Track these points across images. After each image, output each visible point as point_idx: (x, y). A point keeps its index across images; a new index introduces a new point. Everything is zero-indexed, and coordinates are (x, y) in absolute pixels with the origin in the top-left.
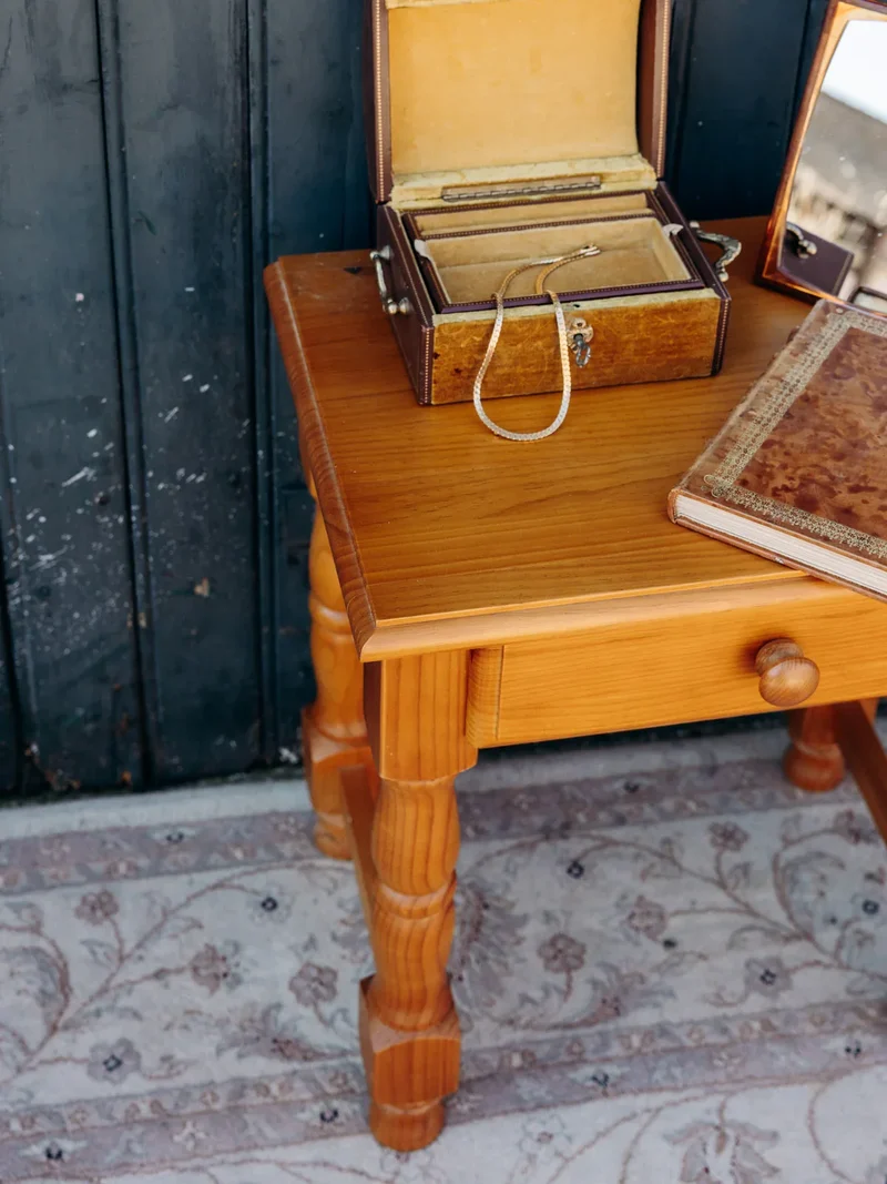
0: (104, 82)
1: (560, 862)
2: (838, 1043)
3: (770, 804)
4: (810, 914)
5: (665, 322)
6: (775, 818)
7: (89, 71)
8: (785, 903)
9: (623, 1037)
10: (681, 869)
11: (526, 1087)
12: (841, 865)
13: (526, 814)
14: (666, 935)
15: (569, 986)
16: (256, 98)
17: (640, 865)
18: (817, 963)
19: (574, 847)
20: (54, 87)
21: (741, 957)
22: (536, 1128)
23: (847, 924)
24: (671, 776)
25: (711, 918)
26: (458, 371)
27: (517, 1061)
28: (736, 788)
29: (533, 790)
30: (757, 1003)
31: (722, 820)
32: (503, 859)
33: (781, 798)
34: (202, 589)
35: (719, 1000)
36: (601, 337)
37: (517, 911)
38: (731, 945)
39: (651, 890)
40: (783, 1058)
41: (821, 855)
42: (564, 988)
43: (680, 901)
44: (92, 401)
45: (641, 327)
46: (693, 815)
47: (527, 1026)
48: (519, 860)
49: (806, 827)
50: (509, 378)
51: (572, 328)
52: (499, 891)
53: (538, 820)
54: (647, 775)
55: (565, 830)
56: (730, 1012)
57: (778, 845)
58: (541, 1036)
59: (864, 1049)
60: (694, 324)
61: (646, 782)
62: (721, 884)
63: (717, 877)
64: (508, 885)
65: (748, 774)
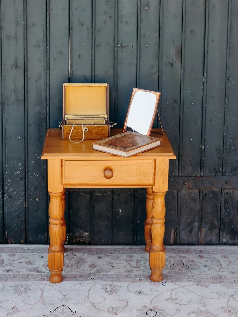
0: (25, 100)
1: (97, 257)
2: (138, 279)
3: (141, 253)
4: (141, 266)
6: (141, 255)
7: (22, 98)
8: (137, 264)
9: (99, 275)
10: (119, 259)
11: (78, 278)
13: (93, 251)
14: (113, 266)
16: (48, 105)
17: (112, 258)
18: (139, 270)
19: (101, 255)
20: (18, 100)
21: (125, 269)
22: (79, 282)
23: (147, 267)
24: (123, 249)
25: (122, 265)
26: (67, 134)
27: (78, 276)
28: (134, 251)
29: (96, 249)
30: (125, 274)
31: (130, 254)
32: (86, 256)
33: (143, 253)
34: (37, 200)
36: (90, 130)
37: (87, 261)
38: (124, 268)
39: (112, 261)
40: (127, 279)
41: (147, 259)
42: (91, 269)
43: (117, 262)
44: (20, 158)
45: (96, 129)
46: (125, 253)
47: (83, 273)
48: (89, 256)
49: (146, 256)
51: (85, 128)
52: (84, 259)
53: (95, 252)
55: (100, 253)
56: (119, 274)
57: (139, 258)
59: (142, 280)
60: (104, 130)
61: (118, 249)
62: (126, 261)
63: (126, 260)
64: (86, 258)
65: (138, 250)
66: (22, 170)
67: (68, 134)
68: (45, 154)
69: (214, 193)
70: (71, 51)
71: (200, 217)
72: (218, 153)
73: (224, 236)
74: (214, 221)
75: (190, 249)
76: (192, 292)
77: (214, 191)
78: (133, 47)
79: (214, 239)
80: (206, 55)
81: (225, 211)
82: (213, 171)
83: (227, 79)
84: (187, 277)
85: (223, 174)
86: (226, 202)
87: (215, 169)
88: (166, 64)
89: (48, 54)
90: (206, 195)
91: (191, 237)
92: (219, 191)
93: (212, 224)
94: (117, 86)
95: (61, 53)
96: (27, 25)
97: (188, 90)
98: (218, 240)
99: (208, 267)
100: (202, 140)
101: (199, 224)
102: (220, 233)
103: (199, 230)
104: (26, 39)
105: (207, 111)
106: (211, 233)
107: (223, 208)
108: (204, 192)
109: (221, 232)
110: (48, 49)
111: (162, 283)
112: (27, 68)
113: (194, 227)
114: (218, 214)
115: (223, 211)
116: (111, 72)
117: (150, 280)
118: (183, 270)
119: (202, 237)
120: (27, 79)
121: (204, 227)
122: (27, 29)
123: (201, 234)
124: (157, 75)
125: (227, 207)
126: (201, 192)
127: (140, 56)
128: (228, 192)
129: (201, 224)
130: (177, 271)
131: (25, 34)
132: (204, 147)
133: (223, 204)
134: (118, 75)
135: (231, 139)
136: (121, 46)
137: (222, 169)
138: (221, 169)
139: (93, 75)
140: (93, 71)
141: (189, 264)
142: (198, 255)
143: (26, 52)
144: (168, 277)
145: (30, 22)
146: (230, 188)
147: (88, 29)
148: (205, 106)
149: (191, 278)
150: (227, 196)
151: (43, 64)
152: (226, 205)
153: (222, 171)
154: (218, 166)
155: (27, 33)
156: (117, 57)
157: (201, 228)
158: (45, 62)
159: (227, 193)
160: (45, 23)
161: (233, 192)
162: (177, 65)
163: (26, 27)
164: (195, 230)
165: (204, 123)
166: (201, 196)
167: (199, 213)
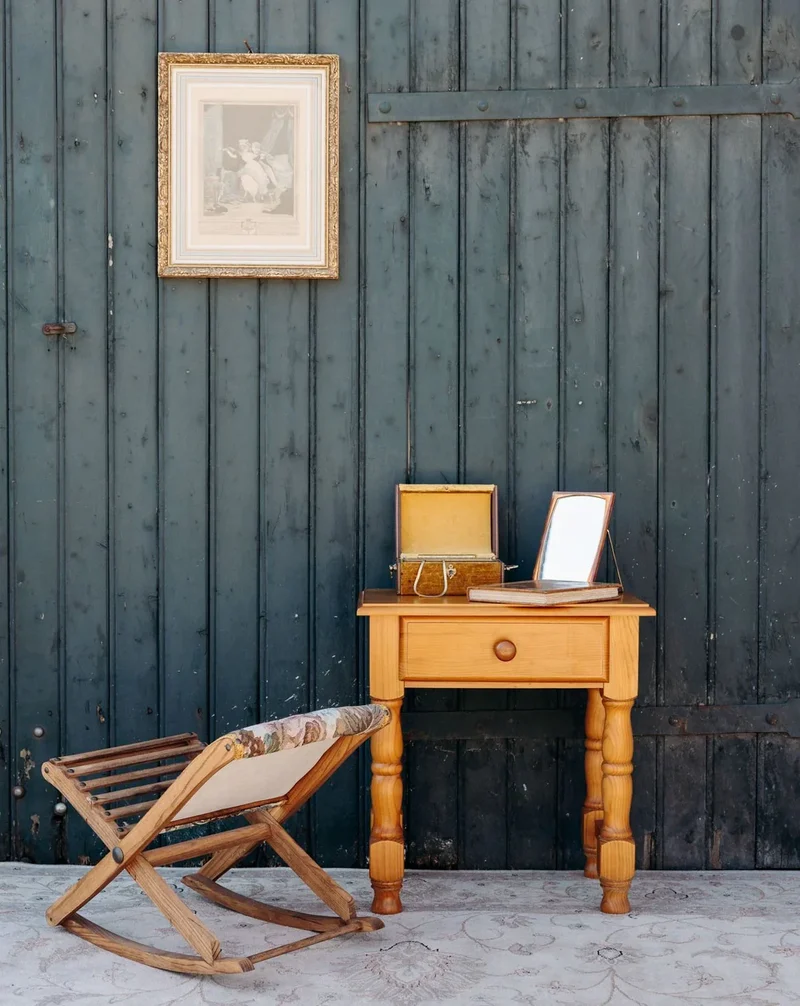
0: (310, 530)
2: (573, 911)
3: (574, 879)
5: (481, 570)
7: (305, 525)
13: (466, 877)
16: (361, 539)
17: (509, 885)
19: (483, 882)
20: (294, 530)
21: (541, 898)
24: (534, 874)
25: (534, 893)
26: (409, 582)
27: (437, 905)
28: (560, 877)
30: (543, 904)
32: (450, 882)
33: (579, 879)
36: (459, 573)
37: (452, 889)
38: (539, 897)
39: (511, 889)
44: (298, 663)
45: (473, 571)
46: (539, 880)
47: (446, 902)
50: (427, 587)
51: (449, 569)
53: (470, 878)
56: (529, 904)
60: (492, 572)
61: (521, 874)
63: (541, 888)
64: (450, 885)
65: (568, 876)
66: (301, 690)
67: (411, 582)
68: (364, 605)
69: (740, 745)
70: (412, 416)
71: (711, 802)
72: (748, 650)
73: (767, 849)
74: (741, 812)
75: (688, 874)
76: (699, 927)
77: (740, 741)
78: (549, 405)
79: (744, 856)
80: (713, 423)
81: (766, 789)
82: (735, 692)
83: (763, 478)
84: (685, 909)
85: (760, 698)
86: (769, 766)
87: (740, 688)
88: (624, 445)
89: (362, 425)
90: (721, 749)
91: (689, 852)
92: (752, 740)
93: (737, 819)
94: (515, 496)
95: (390, 421)
96: (315, 361)
97: (674, 504)
98: (752, 858)
99: (731, 896)
100: (710, 620)
101: (707, 820)
102: (756, 842)
103: (709, 835)
104: (313, 389)
105: (719, 552)
106: (737, 841)
107: (762, 781)
108: (718, 743)
109: (759, 840)
110: (362, 416)
111: (629, 917)
112: (315, 456)
113: (696, 826)
114: (751, 796)
115: (764, 789)
116: (501, 464)
117: (601, 913)
118: (674, 900)
119: (714, 852)
120: (315, 481)
121: (720, 828)
122: (315, 368)
123: (712, 844)
124: (604, 469)
125: (771, 778)
126: (711, 741)
127: (565, 428)
128: (774, 743)
129: (712, 820)
130: (660, 901)
131: (313, 380)
132: (714, 636)
133: (762, 773)
134: (518, 470)
135: (776, 616)
136: (523, 405)
137: (758, 688)
138: (754, 688)
139: (462, 470)
140: (462, 461)
141: (688, 893)
142: (707, 882)
143: (312, 420)
145: (322, 354)
146: (775, 733)
147: (449, 368)
148: (713, 540)
149: (696, 910)
150: (771, 752)
151: (351, 445)
152: (769, 774)
153: (757, 693)
154: (747, 680)
155: (315, 379)
156: (515, 431)
157: (713, 829)
158: (356, 443)
159: (771, 745)
160: (355, 354)
161: (784, 741)
162: (649, 446)
163: (313, 363)
164: (699, 837)
165: (712, 581)
166: (711, 753)
167: (707, 793)
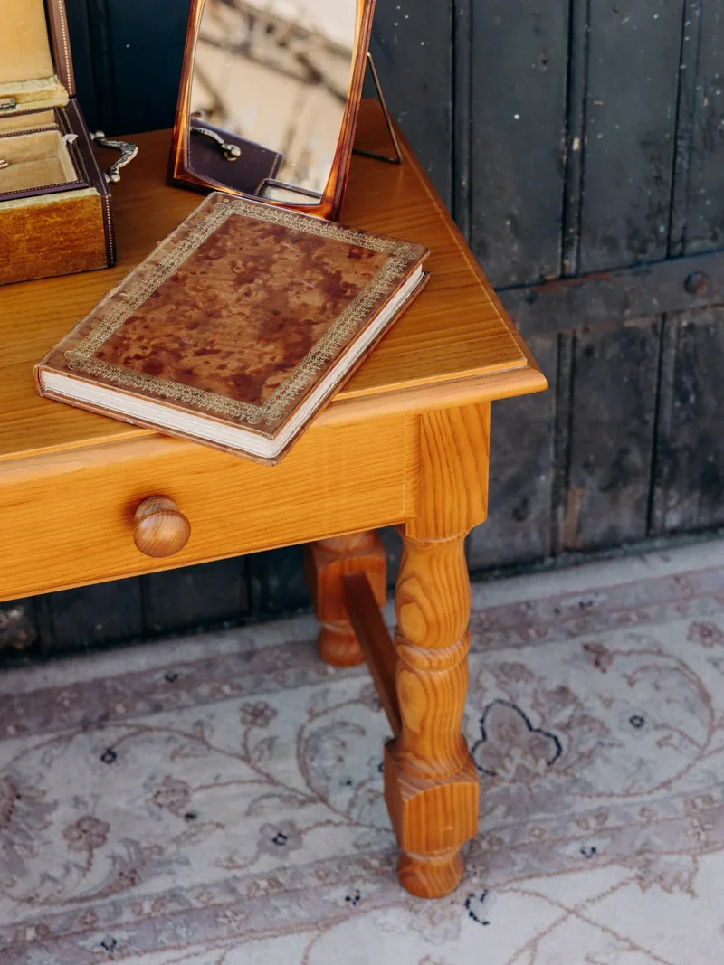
1: (94, 751)
2: (339, 893)
3: (302, 680)
4: (328, 779)
5: (51, 220)
6: (306, 692)
8: (304, 770)
9: (135, 905)
10: (209, 747)
11: (36, 958)
12: (363, 732)
13: (66, 710)
14: (188, 808)
15: (89, 863)
17: (172, 747)
18: (329, 822)
19: (109, 736)
21: (256, 823)
23: (361, 784)
24: (209, 664)
25: (234, 789)
27: (31, 934)
28: (270, 671)
29: (77, 687)
30: (266, 863)
31: (252, 700)
32: (39, 753)
33: (313, 675)
35: (231, 864)
37: (48, 799)
38: (248, 813)
39: (177, 770)
40: (285, 911)
41: (344, 724)
42: (84, 864)
43: (206, 778)
45: (29, 226)
46: (227, 697)
47: (47, 902)
48: (55, 752)
49: (333, 700)
52: (32, 782)
53: (78, 715)
54: (186, 664)
55: (103, 721)
56: (239, 873)
57: (304, 718)
58: (56, 910)
59: (363, 896)
60: (80, 220)
61: (185, 671)
62: (246, 759)
63: (242, 752)
64: (41, 776)
65: (283, 656)
69: (629, 338)
71: (563, 446)
72: (653, 158)
73: (674, 502)
74: (624, 452)
75: (528, 605)
76: (634, 948)
77: (629, 330)
79: (627, 521)
81: (678, 404)
82: (623, 243)
84: (574, 830)
85: (673, 248)
86: (685, 364)
87: (634, 234)
90: (589, 351)
91: (520, 534)
92: (654, 326)
93: (617, 465)
98: (643, 523)
99: (648, 724)
100: (573, 110)
101: (557, 477)
102: (652, 496)
103: (558, 499)
106: (614, 500)
107: (669, 392)
108: (584, 341)
109: (658, 492)
111: (467, 904)
113: (534, 492)
114: (645, 422)
115: (670, 403)
117: (403, 894)
118: (537, 775)
119: (566, 522)
121: (582, 485)
123: (566, 513)
125: (688, 385)
126: (568, 343)
128: (697, 323)
129: (567, 474)
130: (514, 788)
132: (582, 142)
133: (670, 376)
135: (719, 83)
137: (670, 227)
138: (662, 229)
141: (556, 720)
142: (575, 645)
144: (484, 845)
146: (704, 308)
149: (599, 833)
150: (690, 339)
152: (684, 379)
153: (669, 237)
154: (648, 217)
157: (568, 489)
159: (691, 327)
164: (539, 506)
165: (581, 28)
166: (569, 360)
167: (558, 431)
